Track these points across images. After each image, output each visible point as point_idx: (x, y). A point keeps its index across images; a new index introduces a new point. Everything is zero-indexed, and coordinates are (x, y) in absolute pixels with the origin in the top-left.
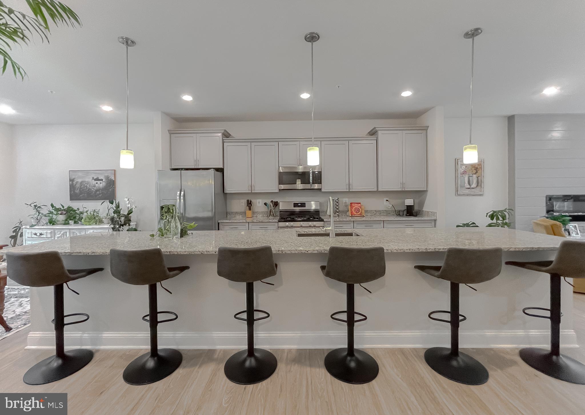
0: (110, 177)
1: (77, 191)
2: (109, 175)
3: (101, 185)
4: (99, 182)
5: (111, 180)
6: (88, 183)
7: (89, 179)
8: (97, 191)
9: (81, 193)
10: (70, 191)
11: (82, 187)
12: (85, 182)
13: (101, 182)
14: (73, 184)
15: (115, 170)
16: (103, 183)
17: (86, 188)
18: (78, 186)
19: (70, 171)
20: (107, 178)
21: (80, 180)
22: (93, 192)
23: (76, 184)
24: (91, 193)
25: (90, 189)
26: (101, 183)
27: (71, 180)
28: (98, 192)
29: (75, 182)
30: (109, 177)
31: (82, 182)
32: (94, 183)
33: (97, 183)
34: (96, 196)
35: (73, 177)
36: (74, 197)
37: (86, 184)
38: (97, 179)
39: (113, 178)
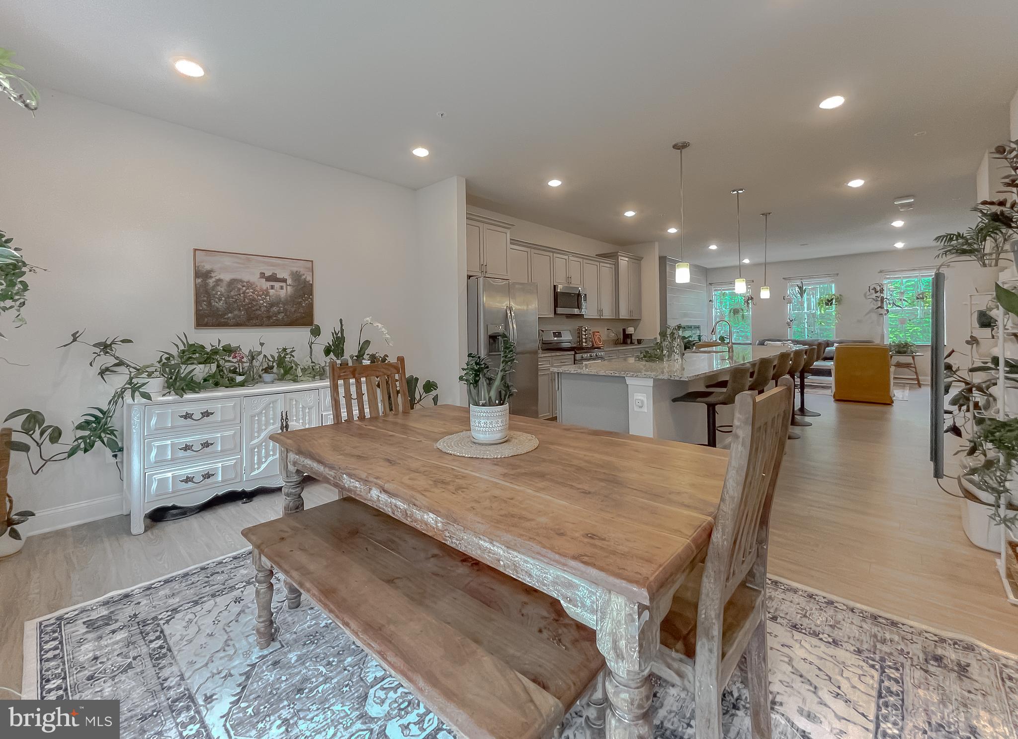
0: (304, 275)
1: (221, 305)
2: (302, 271)
3: (283, 292)
4: (277, 285)
5: (305, 281)
6: (249, 285)
7: (251, 275)
8: (272, 305)
9: (229, 309)
10: (198, 302)
11: (232, 293)
12: (241, 281)
13: (283, 284)
14: (206, 285)
15: (312, 261)
16: (286, 288)
17: (245, 297)
18: (222, 289)
19: (195, 250)
20: (296, 276)
21: (227, 277)
22: (263, 309)
23: (214, 286)
24: (257, 310)
25: (254, 300)
26: (282, 288)
27: (202, 275)
28: (275, 309)
29: (214, 279)
30: (301, 276)
31: (233, 282)
32: (265, 288)
33: (272, 287)
34: (269, 318)
35: (208, 267)
36: (208, 318)
37: (244, 288)
38: (273, 278)
39: (308, 278)
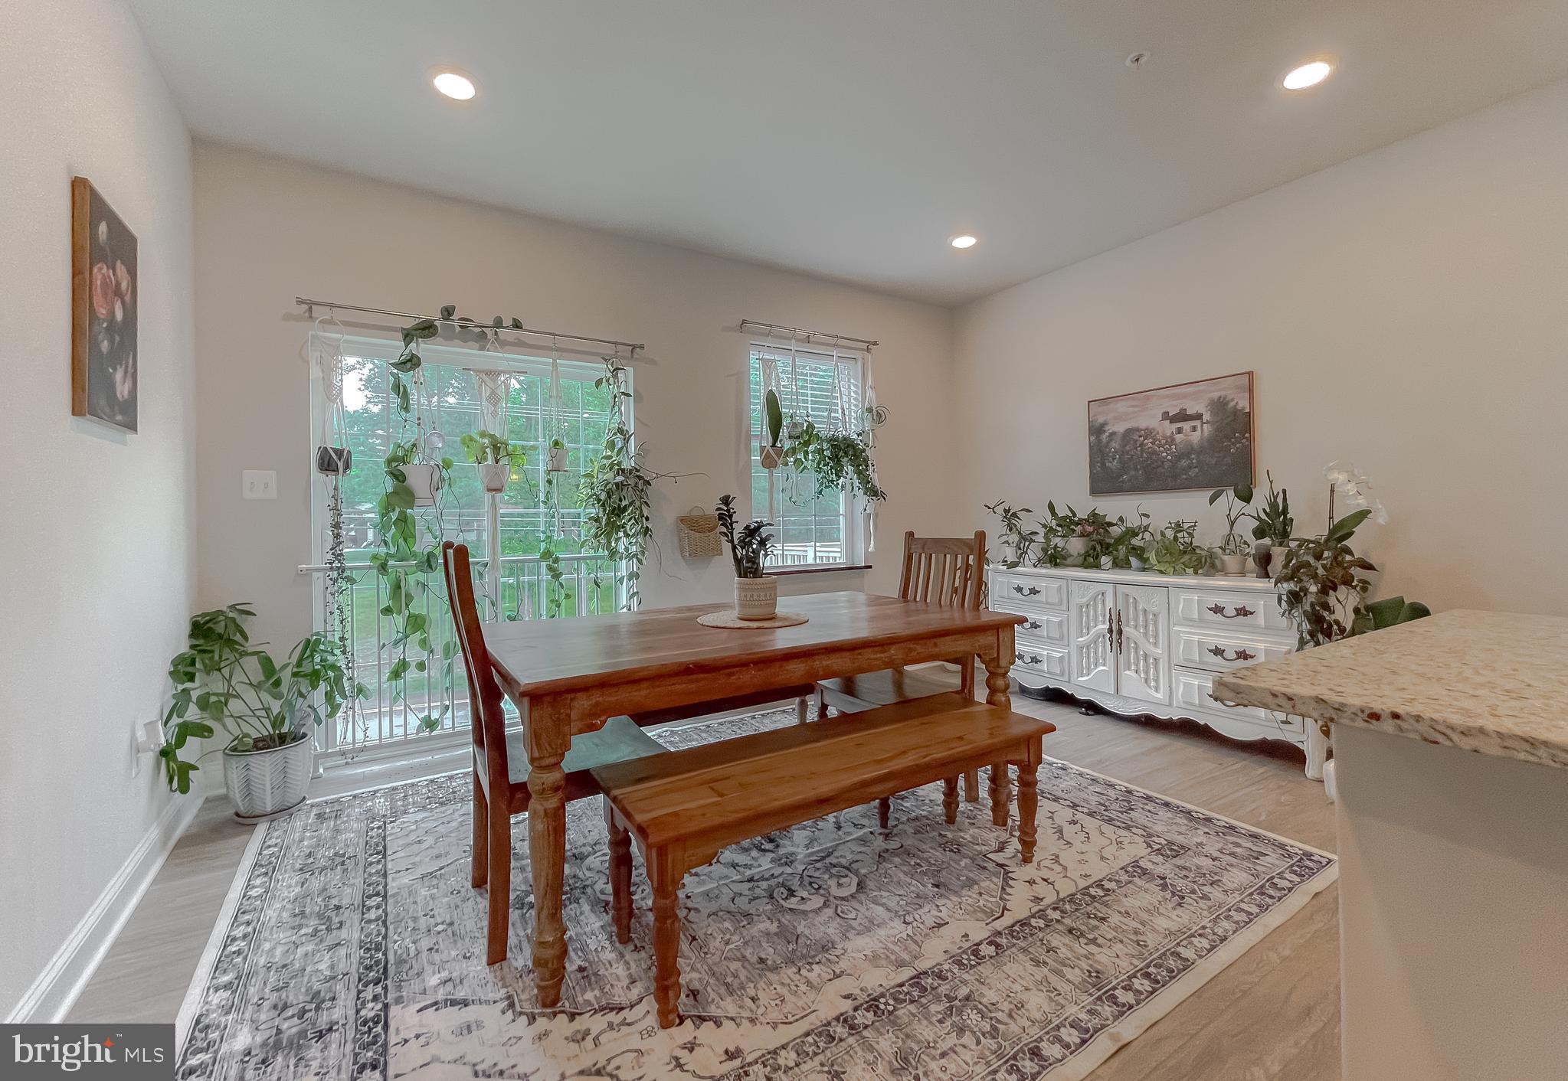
0: (1233, 400)
1: (1114, 465)
2: (1230, 394)
3: (1196, 435)
4: (1186, 426)
5: (1235, 412)
6: (1149, 433)
7: (1150, 419)
8: (1179, 457)
9: (1124, 468)
10: (1092, 465)
11: (1128, 448)
12: (1138, 430)
13: (1197, 423)
14: (1099, 441)
15: (1250, 374)
16: (1202, 427)
17: (1142, 451)
18: (1115, 445)
19: (1089, 402)
20: (1220, 406)
21: (1120, 428)
22: (1166, 465)
23: (1108, 443)
24: (1158, 467)
25: (1154, 453)
26: (1194, 429)
27: (1096, 430)
28: (1184, 463)
29: (1107, 434)
30: (1227, 404)
31: (1129, 432)
32: (1169, 434)
33: (1180, 431)
34: (1175, 477)
35: (1101, 419)
36: (1103, 483)
37: (1142, 439)
38: (1182, 417)
39: (1243, 404)
